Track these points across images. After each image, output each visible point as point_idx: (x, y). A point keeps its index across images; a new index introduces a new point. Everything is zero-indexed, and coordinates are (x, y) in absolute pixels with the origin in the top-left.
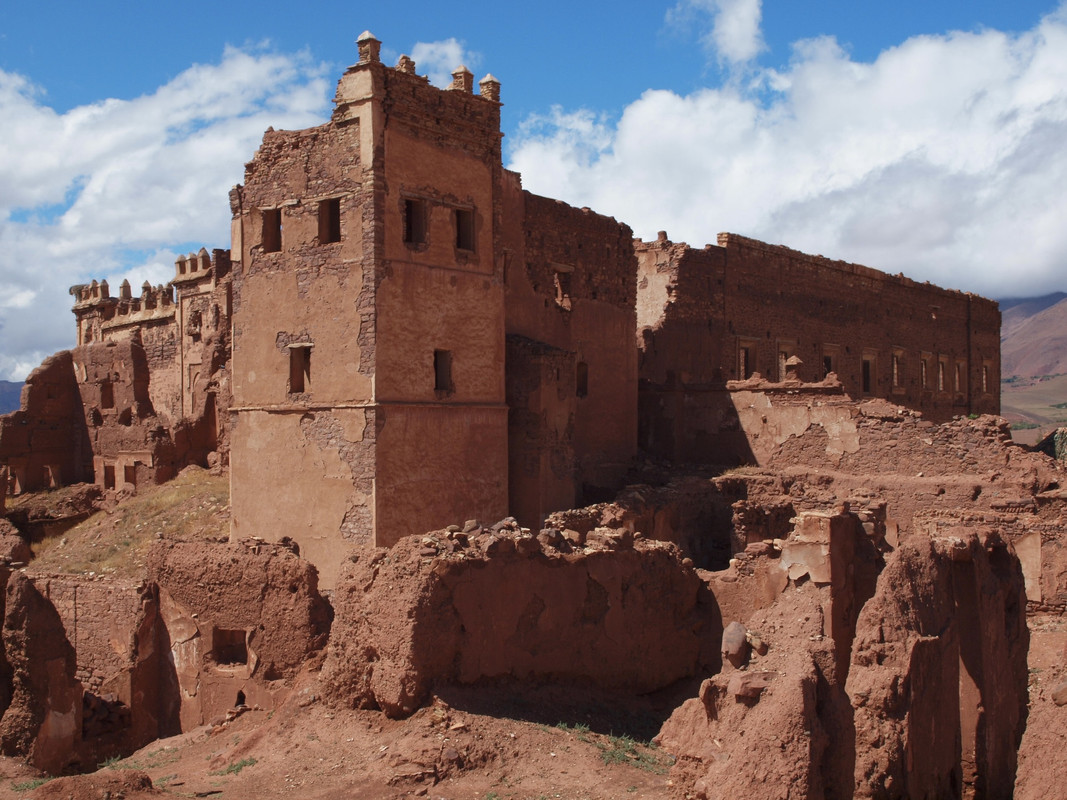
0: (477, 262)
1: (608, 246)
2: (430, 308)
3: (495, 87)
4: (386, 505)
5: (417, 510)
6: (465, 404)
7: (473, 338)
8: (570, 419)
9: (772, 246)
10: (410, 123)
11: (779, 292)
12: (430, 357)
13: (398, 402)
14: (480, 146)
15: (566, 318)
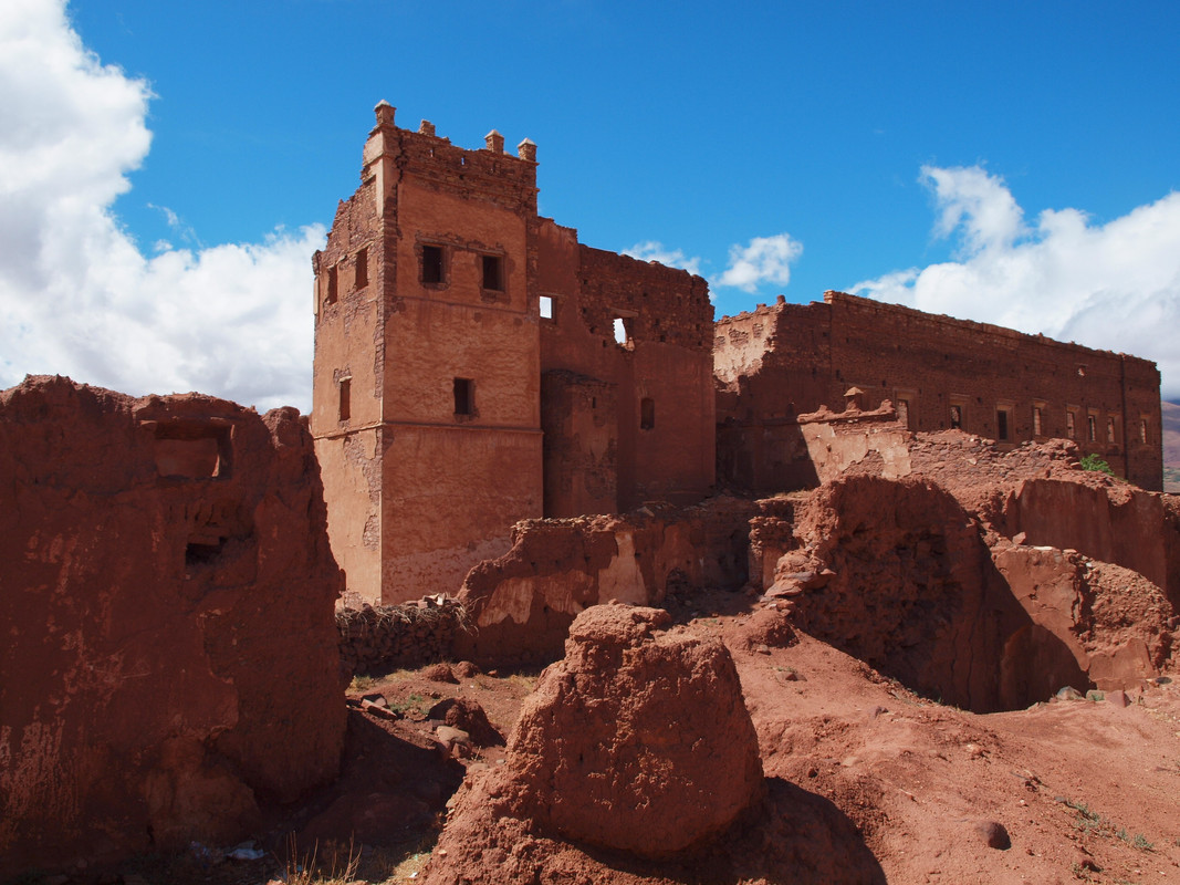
0: (507, 301)
1: (678, 295)
2: (449, 340)
3: (531, 149)
4: (393, 515)
5: (432, 522)
6: (492, 427)
7: (501, 369)
8: (610, 445)
9: (885, 305)
10: (428, 178)
11: (895, 346)
12: (449, 384)
13: (409, 423)
14: (513, 200)
15: (628, 358)
